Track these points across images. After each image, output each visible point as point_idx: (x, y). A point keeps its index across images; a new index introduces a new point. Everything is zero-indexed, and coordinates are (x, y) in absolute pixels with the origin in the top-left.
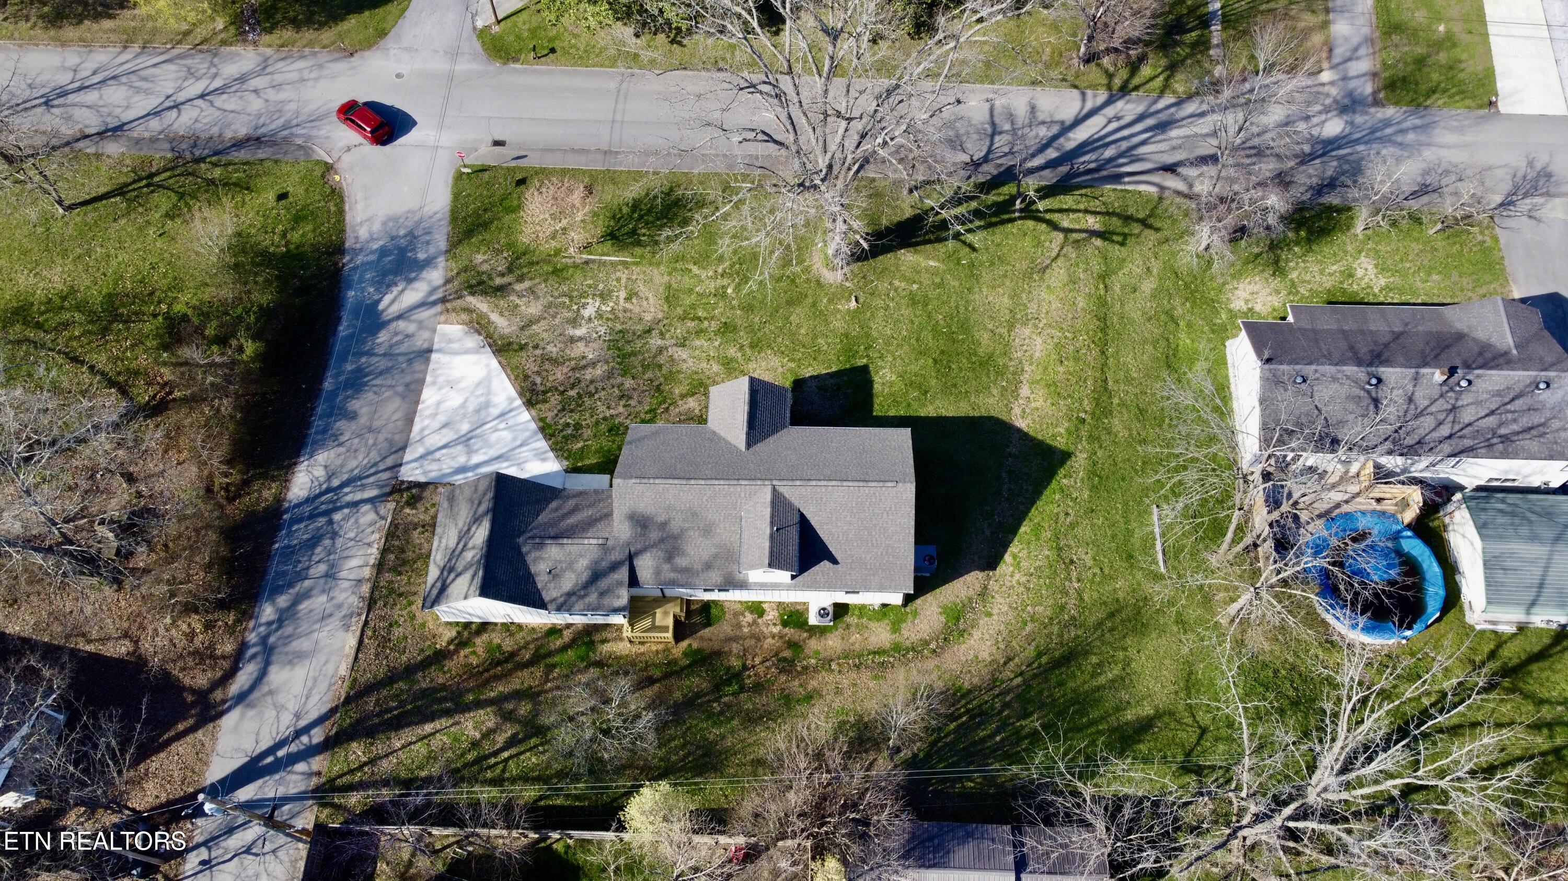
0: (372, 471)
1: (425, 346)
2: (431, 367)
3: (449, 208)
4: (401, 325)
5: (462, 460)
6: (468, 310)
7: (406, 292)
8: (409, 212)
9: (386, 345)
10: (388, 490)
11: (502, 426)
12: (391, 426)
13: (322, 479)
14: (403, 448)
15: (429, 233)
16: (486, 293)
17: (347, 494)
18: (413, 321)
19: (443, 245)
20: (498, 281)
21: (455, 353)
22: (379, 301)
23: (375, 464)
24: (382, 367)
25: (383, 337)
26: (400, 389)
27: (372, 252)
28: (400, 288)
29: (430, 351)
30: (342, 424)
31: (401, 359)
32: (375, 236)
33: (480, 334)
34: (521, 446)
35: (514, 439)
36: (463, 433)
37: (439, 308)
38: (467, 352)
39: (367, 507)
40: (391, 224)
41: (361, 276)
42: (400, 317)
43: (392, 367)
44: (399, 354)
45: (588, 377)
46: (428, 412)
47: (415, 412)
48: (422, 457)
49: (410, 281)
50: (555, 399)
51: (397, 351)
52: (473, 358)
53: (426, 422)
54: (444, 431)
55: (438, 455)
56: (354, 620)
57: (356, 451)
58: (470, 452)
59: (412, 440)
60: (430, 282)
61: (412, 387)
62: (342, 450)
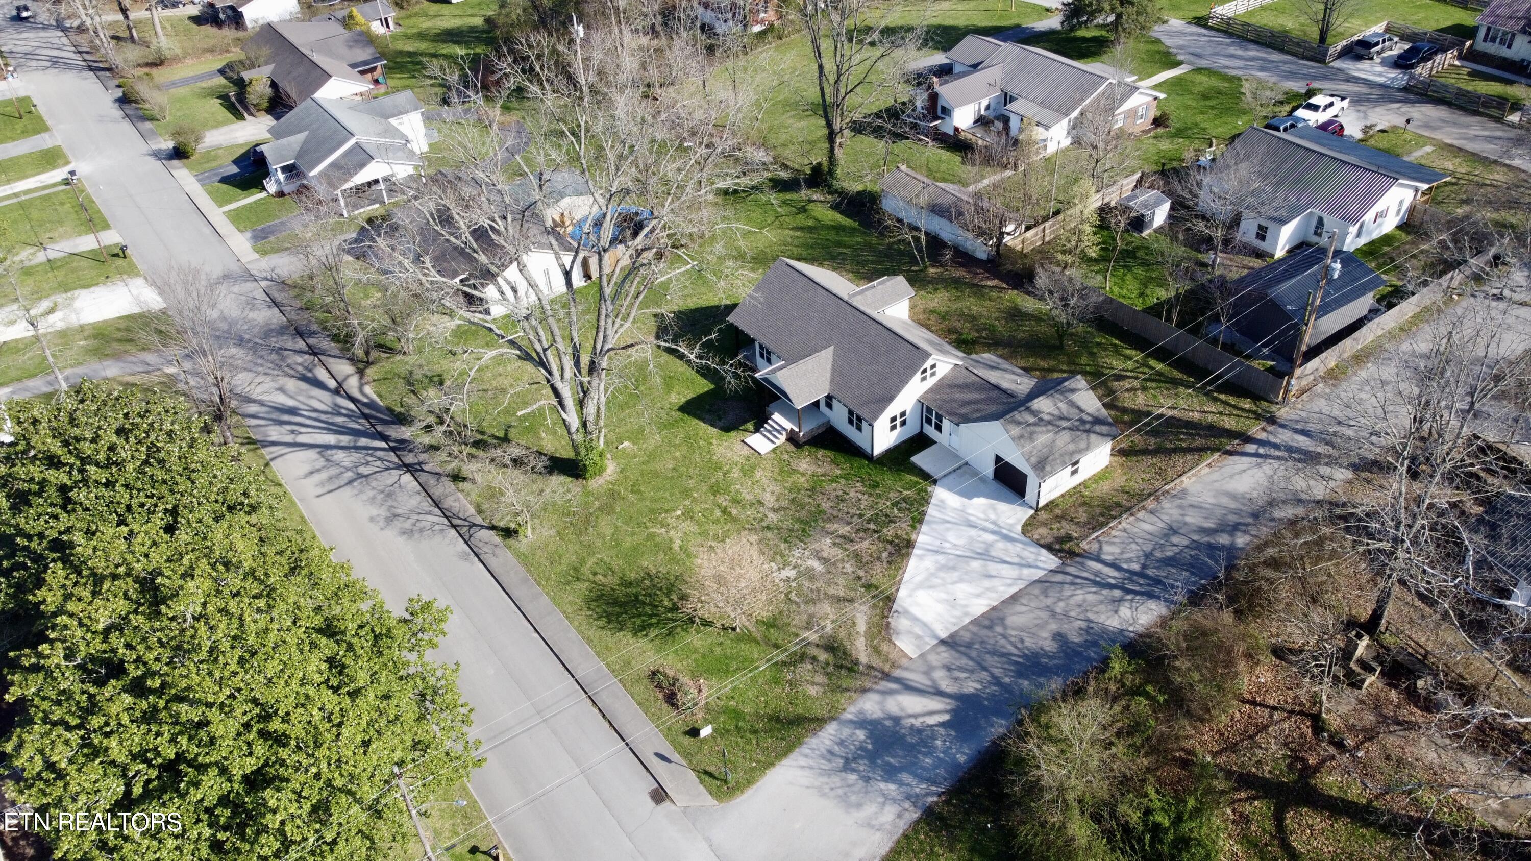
0: (1079, 581)
1: (942, 648)
2: (955, 629)
3: (786, 762)
4: (946, 685)
5: (1001, 545)
6: (876, 650)
7: (910, 712)
8: (824, 795)
9: (974, 677)
10: (1078, 559)
11: (947, 545)
12: (1033, 605)
13: (1127, 604)
14: (1039, 581)
15: (830, 752)
16: (845, 653)
17: (1114, 578)
18: (933, 681)
19: (831, 729)
20: (823, 656)
21: (925, 625)
22: (942, 724)
23: (1072, 584)
24: (996, 658)
25: (971, 687)
26: (999, 629)
27: (901, 784)
28: (913, 721)
29: (943, 642)
30: (1075, 638)
31: (974, 654)
32: (881, 799)
33: (888, 624)
34: (948, 522)
35: (948, 529)
36: (980, 562)
37: (897, 673)
38: (915, 619)
39: (1104, 557)
40: (853, 798)
41: (935, 767)
42: (940, 693)
43: (989, 653)
44: (971, 659)
45: (848, 528)
46: (994, 595)
47: (1003, 602)
48: (1029, 566)
49: (896, 720)
50: (889, 532)
51: (971, 663)
52: (915, 611)
53: (1002, 589)
54: (994, 573)
55: (1016, 560)
56: (1175, 492)
57: (1080, 606)
58: (989, 545)
59: (1026, 583)
60: (880, 703)
61: (987, 623)
62: (1091, 616)
